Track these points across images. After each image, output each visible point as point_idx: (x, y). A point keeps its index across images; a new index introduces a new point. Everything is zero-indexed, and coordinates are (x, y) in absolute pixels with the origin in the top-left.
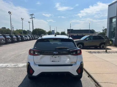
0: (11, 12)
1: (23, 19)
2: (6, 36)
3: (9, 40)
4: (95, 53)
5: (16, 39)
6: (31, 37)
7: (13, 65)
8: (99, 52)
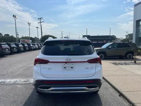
0: (16, 16)
1: (30, 24)
2: (11, 45)
3: (14, 49)
4: (121, 64)
5: (22, 48)
6: (39, 45)
7: (23, 80)
8: (126, 64)
